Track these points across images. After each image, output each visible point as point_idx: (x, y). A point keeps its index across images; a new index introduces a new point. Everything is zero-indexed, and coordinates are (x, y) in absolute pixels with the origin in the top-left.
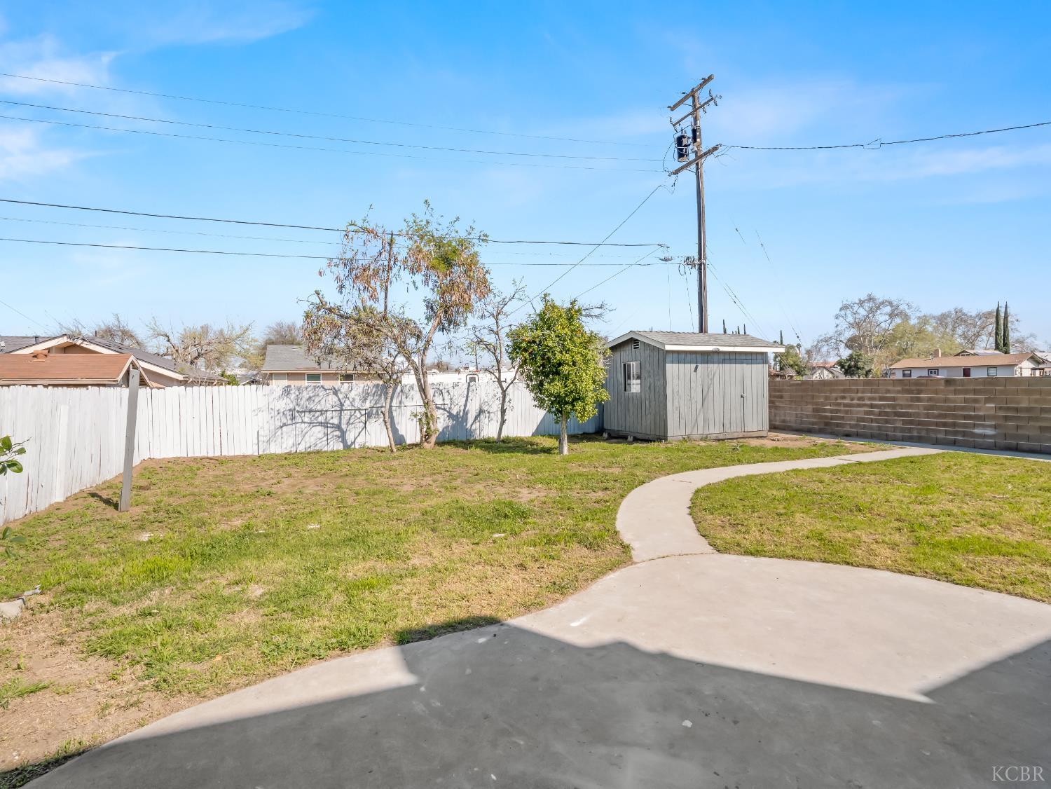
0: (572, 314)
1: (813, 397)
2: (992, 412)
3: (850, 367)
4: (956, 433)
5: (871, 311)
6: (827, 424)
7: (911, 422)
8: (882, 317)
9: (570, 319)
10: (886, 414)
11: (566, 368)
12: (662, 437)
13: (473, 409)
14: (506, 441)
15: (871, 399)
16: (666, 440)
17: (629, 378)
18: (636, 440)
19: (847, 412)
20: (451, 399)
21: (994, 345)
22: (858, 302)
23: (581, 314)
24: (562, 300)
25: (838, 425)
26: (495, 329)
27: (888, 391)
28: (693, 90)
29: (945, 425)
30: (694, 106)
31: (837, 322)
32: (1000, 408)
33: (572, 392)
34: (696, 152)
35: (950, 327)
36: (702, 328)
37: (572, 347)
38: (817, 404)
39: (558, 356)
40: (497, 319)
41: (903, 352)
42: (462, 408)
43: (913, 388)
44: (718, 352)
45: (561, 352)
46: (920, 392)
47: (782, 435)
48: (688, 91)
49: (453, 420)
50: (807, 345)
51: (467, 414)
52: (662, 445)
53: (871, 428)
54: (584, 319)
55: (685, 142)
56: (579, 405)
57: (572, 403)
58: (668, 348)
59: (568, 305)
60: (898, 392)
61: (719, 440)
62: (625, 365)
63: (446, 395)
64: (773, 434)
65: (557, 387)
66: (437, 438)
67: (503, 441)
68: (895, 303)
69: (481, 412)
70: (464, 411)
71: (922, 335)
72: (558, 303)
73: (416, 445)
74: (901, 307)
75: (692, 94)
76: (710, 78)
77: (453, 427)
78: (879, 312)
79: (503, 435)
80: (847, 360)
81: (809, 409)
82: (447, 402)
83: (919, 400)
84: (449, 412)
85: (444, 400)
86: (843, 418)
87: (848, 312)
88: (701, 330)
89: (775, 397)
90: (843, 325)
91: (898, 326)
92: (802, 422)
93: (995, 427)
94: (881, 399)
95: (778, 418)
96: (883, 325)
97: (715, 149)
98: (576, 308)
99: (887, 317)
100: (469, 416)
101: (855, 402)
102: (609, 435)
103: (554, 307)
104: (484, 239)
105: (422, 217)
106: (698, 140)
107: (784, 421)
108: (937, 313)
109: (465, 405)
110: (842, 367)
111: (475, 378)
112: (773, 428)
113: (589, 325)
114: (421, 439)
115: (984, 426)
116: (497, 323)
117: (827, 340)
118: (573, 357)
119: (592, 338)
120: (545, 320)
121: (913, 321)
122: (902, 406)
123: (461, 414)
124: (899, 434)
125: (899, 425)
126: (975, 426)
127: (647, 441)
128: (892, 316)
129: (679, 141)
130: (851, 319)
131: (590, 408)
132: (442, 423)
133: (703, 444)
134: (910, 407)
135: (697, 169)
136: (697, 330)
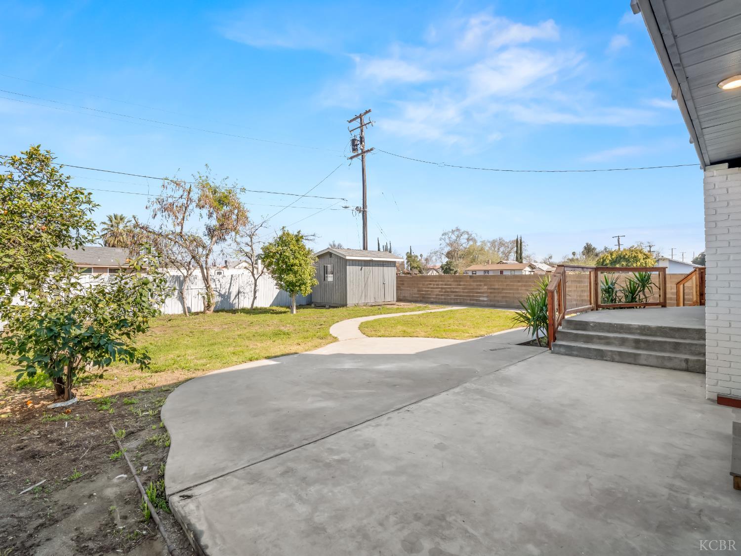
0: (298, 238)
1: (417, 284)
2: (486, 290)
3: (446, 268)
4: (473, 300)
5: (458, 237)
6: (423, 297)
7: (457, 296)
8: (463, 240)
9: (297, 241)
10: (448, 292)
11: (296, 267)
12: (344, 305)
13: (234, 291)
14: (256, 309)
15: (442, 285)
16: (346, 306)
17: (327, 273)
18: (330, 307)
19: (432, 291)
20: (221, 285)
21: (515, 259)
22: (451, 231)
23: (303, 239)
24: (293, 231)
25: (428, 298)
26: (250, 244)
27: (448, 281)
28: (361, 114)
29: (470, 296)
30: (361, 123)
31: (441, 242)
32: (489, 288)
33: (299, 280)
34: (362, 149)
35: (497, 247)
36: (365, 248)
37: (299, 256)
38: (419, 287)
39: (292, 261)
40: (251, 238)
41: (473, 261)
42: (227, 290)
43: (458, 279)
44: (372, 261)
45: (293, 259)
46: (460, 281)
47: (402, 304)
48: (358, 115)
49: (222, 297)
50: (425, 256)
51: (230, 294)
52: (344, 309)
53: (442, 299)
54: (304, 241)
55: (356, 143)
56: (303, 287)
57: (299, 286)
58: (348, 258)
59: (296, 233)
60: (452, 281)
61: (372, 306)
62: (324, 266)
63: (217, 282)
64: (397, 303)
65: (291, 277)
66: (215, 308)
67: (254, 309)
68: (470, 233)
69: (239, 292)
70: (229, 292)
71: (482, 252)
72: (291, 232)
73: (201, 313)
74: (473, 236)
75: (360, 117)
76: (370, 111)
77: (222, 302)
78: (462, 237)
79: (255, 306)
80: (445, 265)
81: (415, 291)
82: (218, 286)
83: (460, 285)
84: (219, 293)
85: (216, 285)
86: (430, 294)
87: (446, 237)
88: (364, 249)
89: (400, 284)
90: (444, 244)
91: (471, 246)
92: (413, 297)
93: (487, 297)
94: (446, 285)
95: (401, 295)
96: (464, 245)
97: (372, 150)
98: (301, 235)
99: (466, 241)
100: (232, 295)
101: (435, 286)
102: (315, 305)
103: (288, 234)
104: (243, 190)
105: (204, 173)
106: (363, 143)
107: (404, 297)
108: (491, 240)
109: (229, 289)
110: (443, 269)
111: (221, 272)
112: (399, 300)
113: (308, 245)
114: (204, 309)
115: (483, 297)
116: (251, 240)
117: (435, 253)
118: (300, 261)
119: (310, 251)
120: (283, 241)
121: (479, 244)
122: (454, 288)
123: (227, 294)
124: (452, 301)
125: (453, 297)
126: (480, 296)
127: (336, 307)
128: (468, 240)
129: (353, 141)
130: (448, 241)
131: (309, 288)
132: (216, 299)
133: (365, 307)
134: (457, 288)
135: (362, 158)
136: (362, 249)
